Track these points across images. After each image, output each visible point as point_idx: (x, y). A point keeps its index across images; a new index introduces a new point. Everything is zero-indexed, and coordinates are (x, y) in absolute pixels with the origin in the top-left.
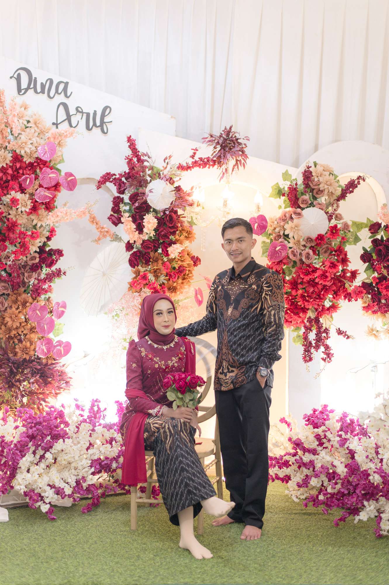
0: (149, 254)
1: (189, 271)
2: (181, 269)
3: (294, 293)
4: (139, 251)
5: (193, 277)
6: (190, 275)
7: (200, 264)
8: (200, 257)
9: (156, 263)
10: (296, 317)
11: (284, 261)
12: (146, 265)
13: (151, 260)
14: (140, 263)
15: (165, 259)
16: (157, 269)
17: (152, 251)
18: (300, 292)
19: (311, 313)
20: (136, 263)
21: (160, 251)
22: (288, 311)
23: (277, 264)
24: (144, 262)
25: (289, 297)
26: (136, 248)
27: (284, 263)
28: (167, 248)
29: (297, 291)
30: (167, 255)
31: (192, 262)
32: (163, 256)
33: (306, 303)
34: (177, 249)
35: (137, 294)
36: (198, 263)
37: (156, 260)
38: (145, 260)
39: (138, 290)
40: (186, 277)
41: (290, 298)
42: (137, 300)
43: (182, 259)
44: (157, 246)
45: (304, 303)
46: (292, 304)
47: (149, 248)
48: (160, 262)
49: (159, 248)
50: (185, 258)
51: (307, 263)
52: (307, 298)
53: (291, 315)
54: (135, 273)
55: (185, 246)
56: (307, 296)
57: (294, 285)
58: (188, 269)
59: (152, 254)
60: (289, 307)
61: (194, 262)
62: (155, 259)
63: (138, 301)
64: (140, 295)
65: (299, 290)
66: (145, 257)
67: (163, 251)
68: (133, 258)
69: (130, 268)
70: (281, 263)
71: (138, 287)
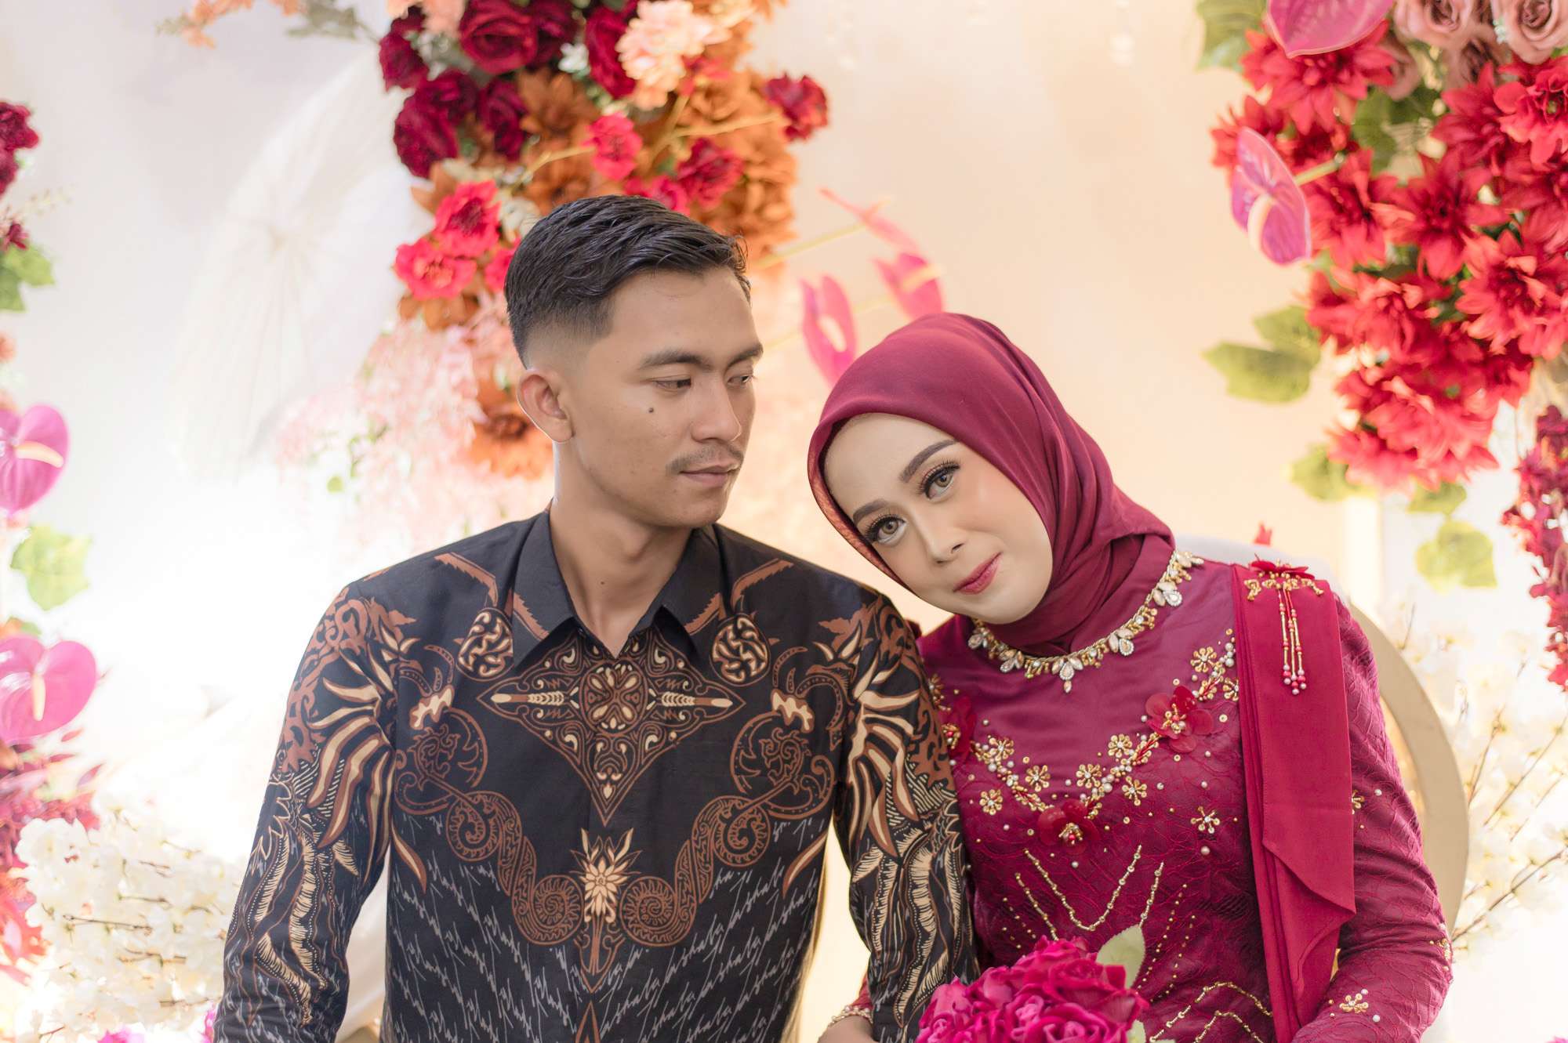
0: (516, 90)
1: (769, 185)
2: (708, 155)
3: (1438, 258)
4: (453, 76)
5: (794, 226)
6: (774, 212)
7: (824, 122)
8: (820, 79)
9: (557, 143)
10: (1448, 419)
11: (1364, 60)
12: (502, 159)
13: (528, 124)
14: (465, 146)
15: (611, 108)
16: (566, 180)
17: (532, 69)
18: (1482, 251)
19: (1552, 387)
20: (435, 143)
21: (575, 59)
22: (1398, 387)
23: (1322, 84)
24: (488, 137)
25: (1400, 296)
26: (441, 60)
27: (1367, 73)
28: (617, 35)
29: (1460, 246)
30: (623, 85)
31: (780, 121)
32: (595, 100)
33: (1526, 325)
34: (673, 23)
35: (455, 334)
36: (814, 117)
37: (561, 128)
38: (491, 126)
39: (457, 305)
40: (748, 220)
41: (1413, 295)
42: (453, 367)
43: (721, 113)
44: (554, 29)
45: (1510, 323)
46: (1425, 334)
47: (506, 45)
48: (584, 133)
49: (573, 43)
50: (733, 106)
51: (1528, 57)
52: (1538, 289)
53: (1418, 409)
54: (433, 204)
55: (732, 20)
56: (1538, 275)
57: (1443, 213)
58: (754, 173)
59: (531, 89)
60: (1401, 357)
61: (790, 113)
62: (551, 116)
63: (456, 378)
64: (470, 342)
65: (1471, 235)
66: (495, 113)
67: (593, 58)
68: (417, 120)
69: (399, 175)
70: (1345, 76)
71: (442, 282)
